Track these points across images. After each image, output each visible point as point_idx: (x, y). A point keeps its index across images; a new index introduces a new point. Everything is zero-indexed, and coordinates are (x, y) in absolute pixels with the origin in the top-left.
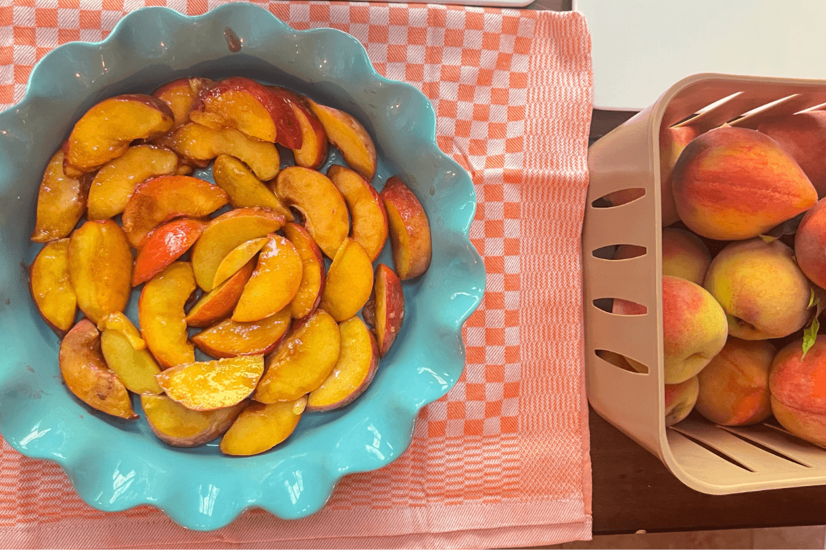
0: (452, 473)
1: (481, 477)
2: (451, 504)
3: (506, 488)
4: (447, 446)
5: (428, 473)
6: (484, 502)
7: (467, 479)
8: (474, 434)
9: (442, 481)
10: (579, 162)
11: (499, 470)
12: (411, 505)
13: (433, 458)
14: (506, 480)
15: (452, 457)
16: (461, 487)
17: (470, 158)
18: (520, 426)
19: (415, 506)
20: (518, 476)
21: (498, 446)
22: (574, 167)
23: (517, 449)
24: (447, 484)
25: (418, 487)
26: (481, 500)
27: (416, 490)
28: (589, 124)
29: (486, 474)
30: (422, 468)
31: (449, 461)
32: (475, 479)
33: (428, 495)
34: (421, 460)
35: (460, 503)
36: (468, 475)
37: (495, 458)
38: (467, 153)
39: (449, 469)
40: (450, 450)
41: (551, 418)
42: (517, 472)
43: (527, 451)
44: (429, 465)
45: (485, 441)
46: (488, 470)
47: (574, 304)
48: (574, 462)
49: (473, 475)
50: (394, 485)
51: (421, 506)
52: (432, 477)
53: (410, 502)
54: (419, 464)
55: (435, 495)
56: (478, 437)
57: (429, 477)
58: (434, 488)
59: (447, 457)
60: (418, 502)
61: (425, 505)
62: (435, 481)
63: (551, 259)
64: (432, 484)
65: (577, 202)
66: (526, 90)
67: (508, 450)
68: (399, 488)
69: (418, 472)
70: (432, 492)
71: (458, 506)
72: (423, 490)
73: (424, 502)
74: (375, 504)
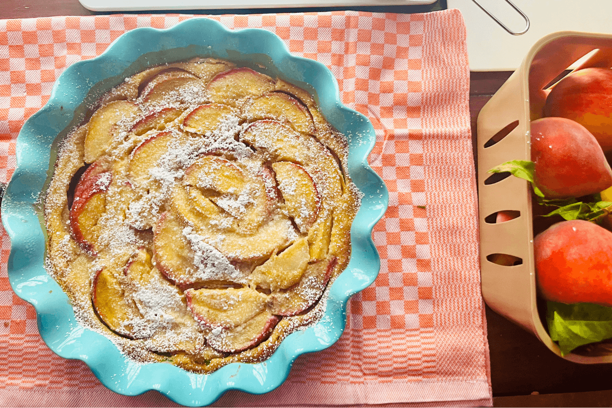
0: (382, 357)
1: (406, 362)
2: (383, 382)
3: (425, 370)
4: (379, 336)
5: (364, 357)
6: (409, 381)
7: (395, 362)
8: (398, 328)
9: (375, 363)
10: (463, 121)
11: (419, 356)
12: (352, 382)
13: (367, 345)
14: (426, 364)
15: (382, 345)
16: (390, 369)
17: (381, 120)
18: (435, 322)
19: (355, 383)
20: (434, 361)
21: (418, 338)
22: (460, 125)
23: (433, 340)
24: (380, 366)
25: (357, 368)
26: (406, 380)
27: (355, 371)
28: (468, 92)
29: (409, 359)
30: (359, 354)
31: (381, 348)
32: (402, 363)
33: (365, 374)
34: (358, 348)
35: (390, 381)
36: (395, 359)
37: (416, 347)
38: (379, 116)
39: (380, 354)
40: (381, 339)
41: (459, 316)
42: (433, 358)
43: (441, 342)
44: (365, 351)
45: (408, 333)
46: (411, 356)
47: (472, 228)
48: (479, 350)
49: (400, 360)
50: (339, 365)
51: (359, 383)
52: (368, 360)
53: (352, 379)
54: (357, 350)
55: (370, 374)
56: (402, 330)
57: (365, 360)
58: (369, 369)
59: (379, 345)
60: (358, 380)
61: (363, 383)
62: (370, 363)
63: (452, 195)
64: (368, 366)
65: (466, 151)
66: (421, 71)
67: (426, 341)
68: (343, 368)
69: (357, 357)
70: (367, 372)
71: (389, 384)
72: (361, 371)
73: (362, 380)
74: (323, 379)
